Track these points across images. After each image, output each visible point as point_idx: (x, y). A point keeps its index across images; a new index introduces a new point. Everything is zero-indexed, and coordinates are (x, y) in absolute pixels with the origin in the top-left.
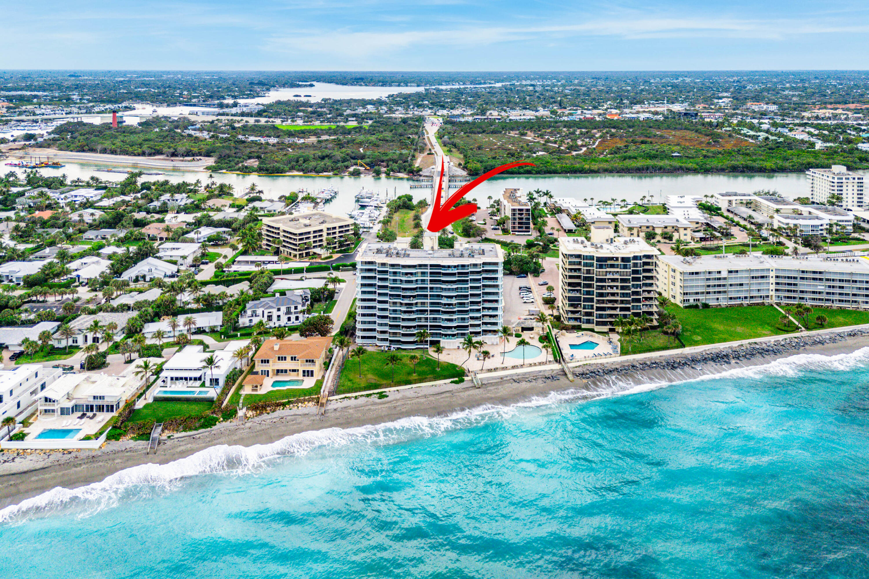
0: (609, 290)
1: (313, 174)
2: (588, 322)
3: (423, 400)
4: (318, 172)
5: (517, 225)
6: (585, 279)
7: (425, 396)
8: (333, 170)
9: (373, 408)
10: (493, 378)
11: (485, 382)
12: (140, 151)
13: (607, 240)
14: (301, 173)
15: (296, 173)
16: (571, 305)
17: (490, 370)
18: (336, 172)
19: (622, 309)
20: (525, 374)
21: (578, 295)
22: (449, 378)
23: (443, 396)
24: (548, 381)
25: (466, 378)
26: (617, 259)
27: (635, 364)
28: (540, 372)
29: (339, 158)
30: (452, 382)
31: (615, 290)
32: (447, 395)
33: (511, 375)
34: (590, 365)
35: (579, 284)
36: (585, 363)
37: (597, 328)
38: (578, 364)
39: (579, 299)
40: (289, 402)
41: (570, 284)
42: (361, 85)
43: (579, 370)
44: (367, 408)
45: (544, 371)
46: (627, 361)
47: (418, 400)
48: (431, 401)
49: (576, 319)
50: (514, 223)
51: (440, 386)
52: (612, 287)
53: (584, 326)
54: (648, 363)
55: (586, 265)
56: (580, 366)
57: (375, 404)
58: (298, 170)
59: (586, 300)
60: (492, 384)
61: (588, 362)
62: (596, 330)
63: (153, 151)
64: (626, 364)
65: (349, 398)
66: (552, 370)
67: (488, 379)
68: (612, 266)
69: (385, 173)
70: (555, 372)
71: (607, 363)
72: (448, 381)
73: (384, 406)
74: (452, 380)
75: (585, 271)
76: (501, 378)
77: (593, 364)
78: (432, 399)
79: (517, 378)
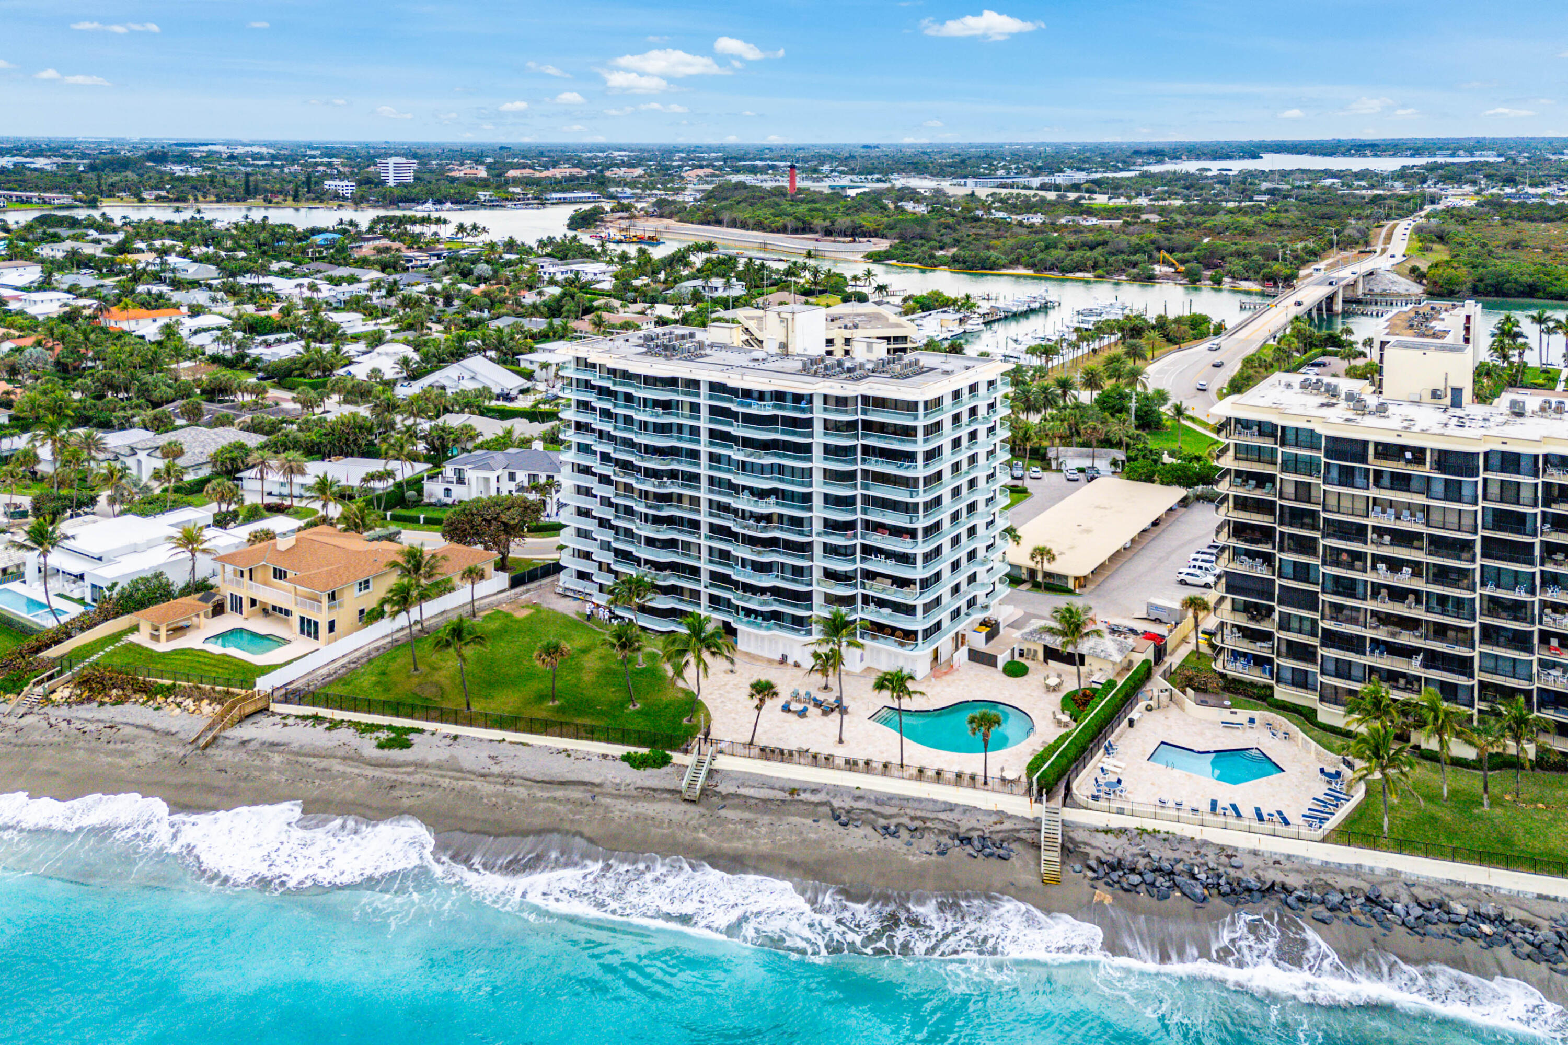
1: (1056, 274)
2: (1300, 681)
3: (485, 788)
4: (1064, 270)
7: (508, 779)
8: (1097, 269)
9: (337, 766)
11: (724, 788)
13: (1436, 394)
14: (1030, 272)
16: (1240, 608)
17: (768, 753)
18: (1102, 272)
19: (1433, 659)
20: (890, 799)
21: (1261, 572)
22: (622, 741)
23: (560, 793)
24: (958, 852)
25: (677, 757)
26: (1419, 454)
27: (1386, 892)
30: (627, 758)
31: (1404, 580)
32: (576, 794)
33: (836, 791)
34: (1168, 839)
35: (1266, 534)
36: (1149, 825)
37: (1330, 714)
38: (1116, 821)
39: (1265, 589)
41: (1239, 530)
43: (1104, 846)
44: (324, 763)
45: (967, 810)
46: (1356, 871)
47: (479, 784)
48: (510, 800)
49: (1258, 661)
51: (587, 757)
52: (1396, 563)
53: (1279, 692)
55: (1293, 464)
56: (1123, 831)
57: (357, 758)
59: (1289, 597)
60: (744, 802)
61: (1163, 826)
62: (1322, 718)
64: (1344, 882)
66: (1002, 816)
67: (745, 779)
68: (1400, 482)
70: (1007, 825)
71: (1255, 853)
72: (620, 750)
73: (370, 772)
74: (632, 749)
75: (1290, 490)
76: (793, 792)
77: (1182, 840)
78: (522, 792)
79: (848, 803)
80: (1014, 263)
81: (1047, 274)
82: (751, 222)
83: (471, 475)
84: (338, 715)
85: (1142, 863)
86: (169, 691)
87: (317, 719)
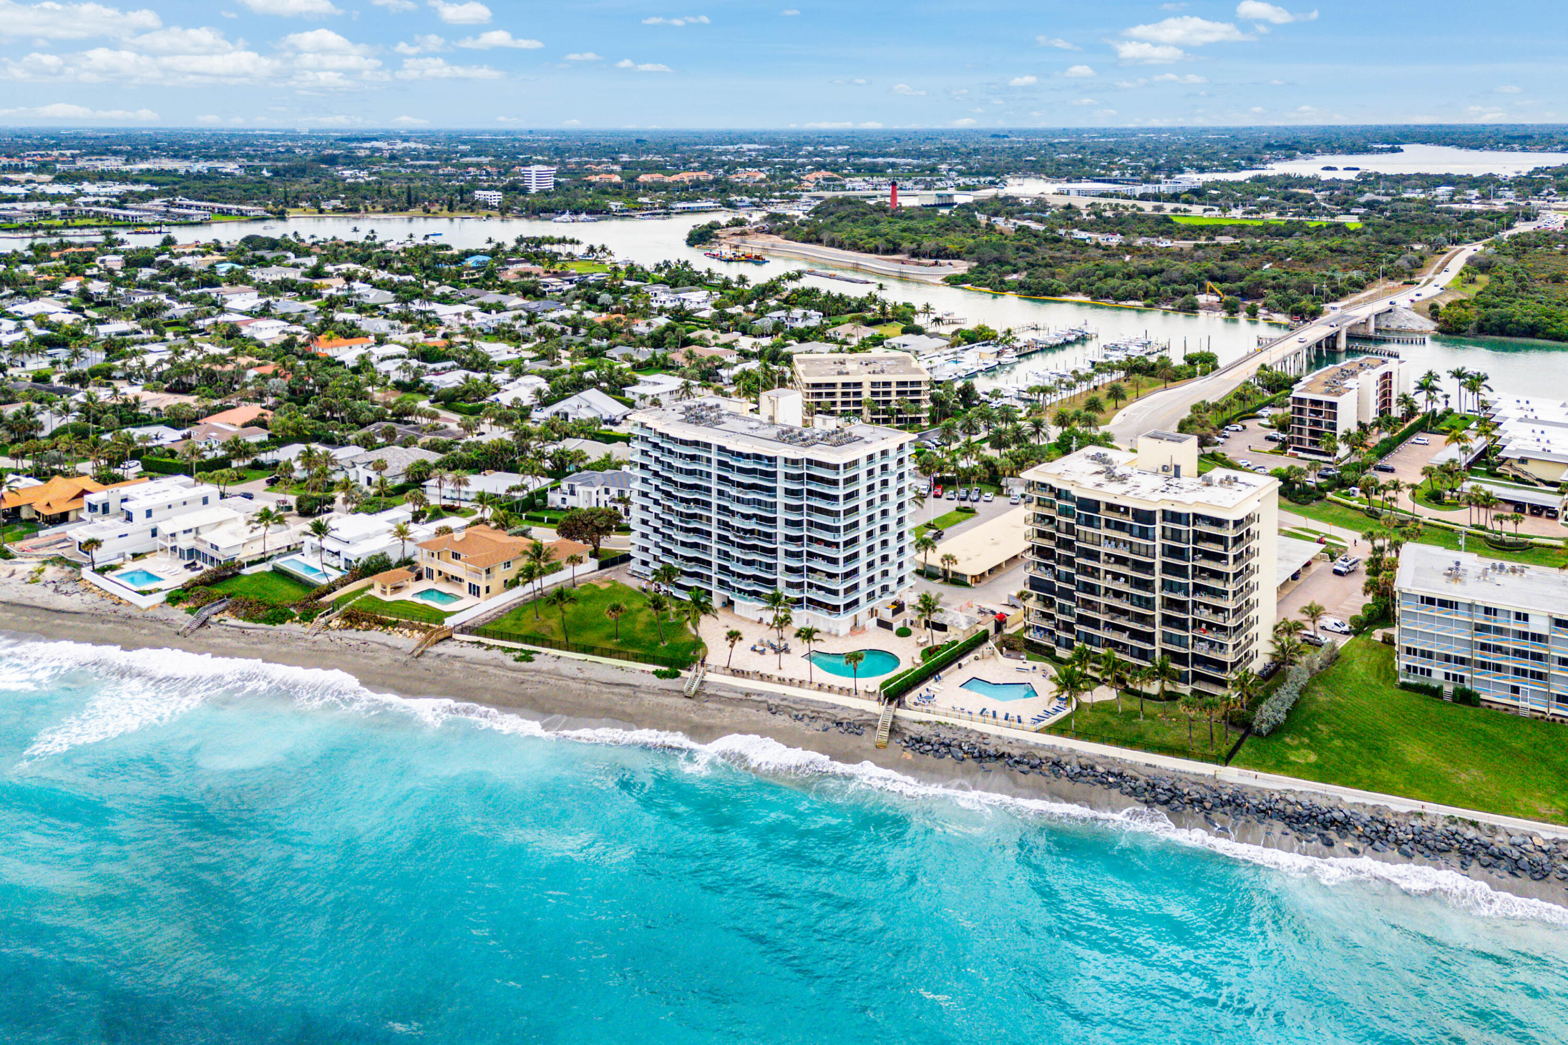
0: (1109, 583)
1: (1111, 301)
2: (1065, 644)
3: (574, 685)
4: (1118, 299)
6: (1062, 542)
7: (587, 681)
8: (1150, 296)
10: (734, 689)
11: (708, 691)
13: (1165, 469)
17: (736, 673)
20: (802, 700)
21: (1049, 577)
22: (654, 663)
23: (616, 690)
24: (834, 730)
25: (684, 673)
26: (1126, 509)
27: (1064, 760)
28: (835, 707)
30: (655, 673)
31: (1121, 585)
32: (625, 690)
33: (772, 695)
34: (952, 727)
35: (1051, 554)
36: (942, 720)
38: (925, 717)
39: (1052, 588)
43: (915, 730)
44: (484, 668)
45: (844, 708)
46: (1053, 748)
47: (570, 683)
48: (587, 692)
49: (1049, 635)
51: (633, 671)
52: (1114, 575)
53: (1060, 652)
54: (1100, 769)
56: (929, 722)
57: (501, 666)
59: (1062, 593)
60: (719, 699)
61: (950, 721)
64: (1042, 754)
66: (863, 712)
67: (722, 687)
68: (1114, 525)
70: (865, 717)
71: (999, 737)
72: (652, 667)
73: (510, 674)
74: (659, 668)
75: (1062, 526)
76: (747, 695)
77: (959, 729)
78: (594, 688)
79: (777, 702)
80: (1076, 290)
81: (1101, 302)
82: (847, 242)
83: (579, 489)
84: (492, 642)
85: (934, 739)
86: (395, 624)
87: (480, 644)
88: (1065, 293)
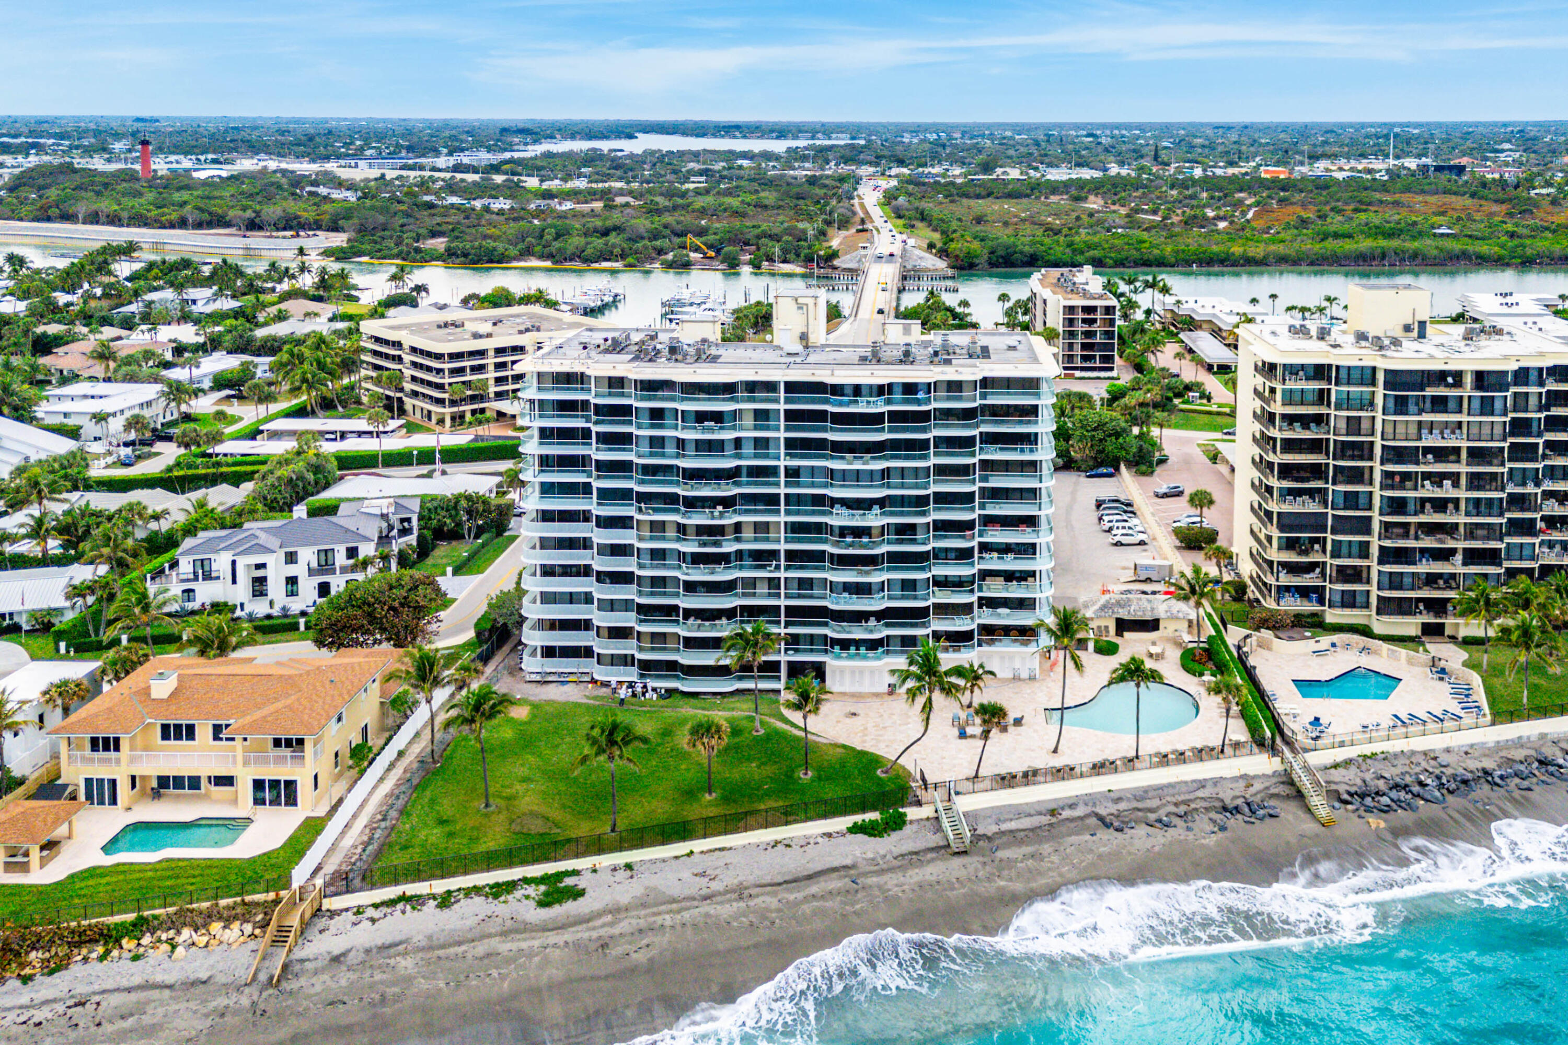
0: (1429, 491)
1: (577, 265)
2: (1349, 601)
3: (725, 910)
4: (587, 261)
5: (1078, 351)
6: (1345, 449)
7: (740, 892)
8: (623, 256)
9: (505, 947)
10: (1019, 812)
11: (991, 829)
12: (174, 216)
13: (1407, 328)
14: (548, 264)
15: (534, 263)
16: (1290, 545)
17: (1007, 781)
18: (630, 260)
19: (1472, 557)
20: (1145, 793)
21: (1313, 507)
22: (844, 811)
23: (814, 889)
24: (1235, 823)
25: (912, 813)
26: (1458, 376)
27: (1548, 753)
28: (1202, 784)
29: (642, 230)
30: (856, 829)
31: (1447, 491)
32: (834, 883)
33: (1091, 799)
34: (1386, 757)
35: (1317, 471)
36: (1367, 749)
37: (1382, 625)
38: (1341, 755)
39: (1317, 522)
40: (140, 926)
41: (1286, 471)
42: (735, 137)
43: (1348, 779)
44: (481, 949)
45: (1216, 782)
46: (1519, 743)
48: (763, 914)
49: (1304, 592)
50: (1071, 346)
51: (809, 842)
52: (1438, 479)
53: (1333, 616)
55: (1346, 402)
56: (1348, 763)
57: (522, 928)
58: (542, 257)
59: (1341, 525)
60: (1014, 837)
61: (1377, 747)
62: (1378, 629)
63: (206, 216)
65: (416, 901)
66: (1248, 780)
67: (1000, 814)
68: (1440, 404)
69: (750, 263)
70: (1258, 786)
71: (1448, 750)
72: (842, 823)
73: (553, 938)
74: (858, 818)
75: (1342, 425)
76: (1053, 813)
77: (1396, 756)
78: (769, 901)
79: (1113, 808)
80: (527, 253)
81: (568, 265)
83: (229, 563)
85: (1381, 784)
87: (412, 899)
88: (516, 259)
